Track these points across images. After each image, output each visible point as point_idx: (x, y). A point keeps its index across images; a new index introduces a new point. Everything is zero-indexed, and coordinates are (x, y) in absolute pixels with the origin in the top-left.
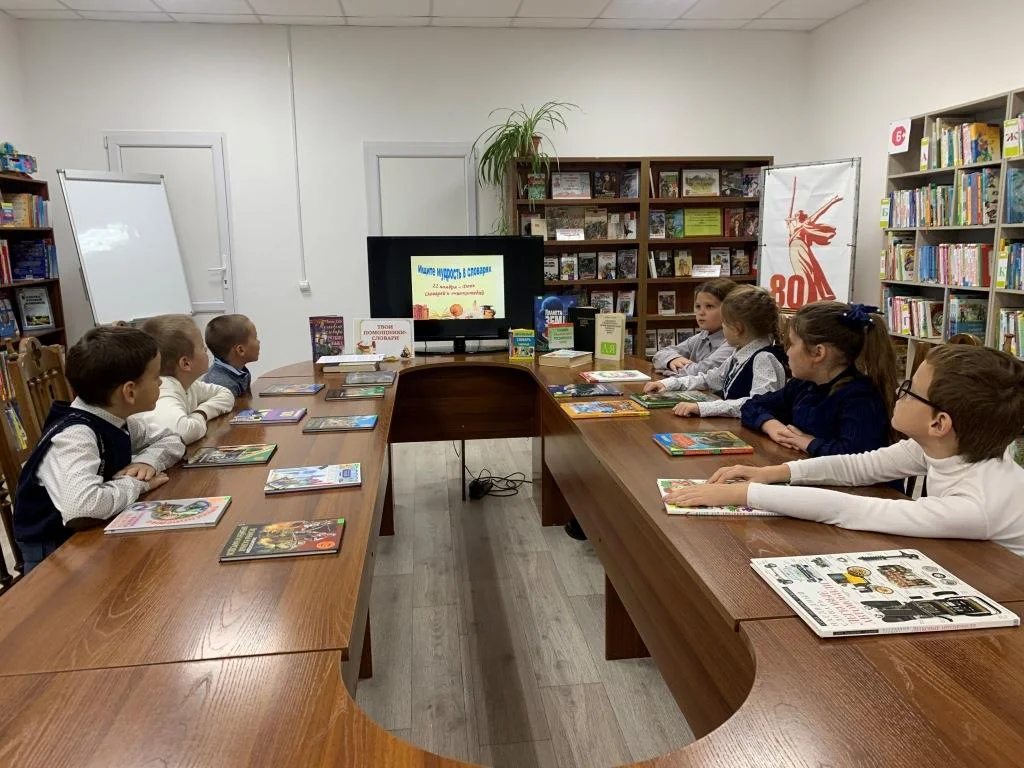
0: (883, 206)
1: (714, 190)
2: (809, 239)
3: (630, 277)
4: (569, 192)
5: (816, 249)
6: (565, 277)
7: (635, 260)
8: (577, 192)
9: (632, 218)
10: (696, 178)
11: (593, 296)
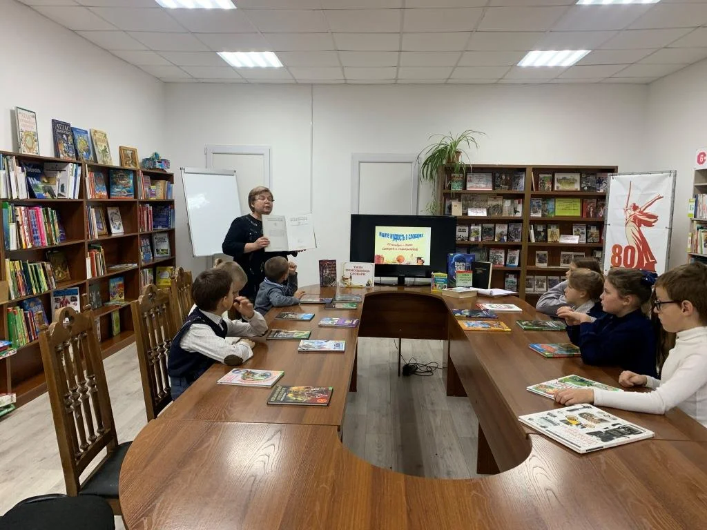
0: (691, 204)
1: (577, 187)
2: (639, 223)
3: (516, 241)
4: (478, 185)
5: (644, 229)
6: (473, 239)
7: (520, 230)
8: (483, 186)
9: (519, 203)
10: (564, 178)
11: (491, 252)
